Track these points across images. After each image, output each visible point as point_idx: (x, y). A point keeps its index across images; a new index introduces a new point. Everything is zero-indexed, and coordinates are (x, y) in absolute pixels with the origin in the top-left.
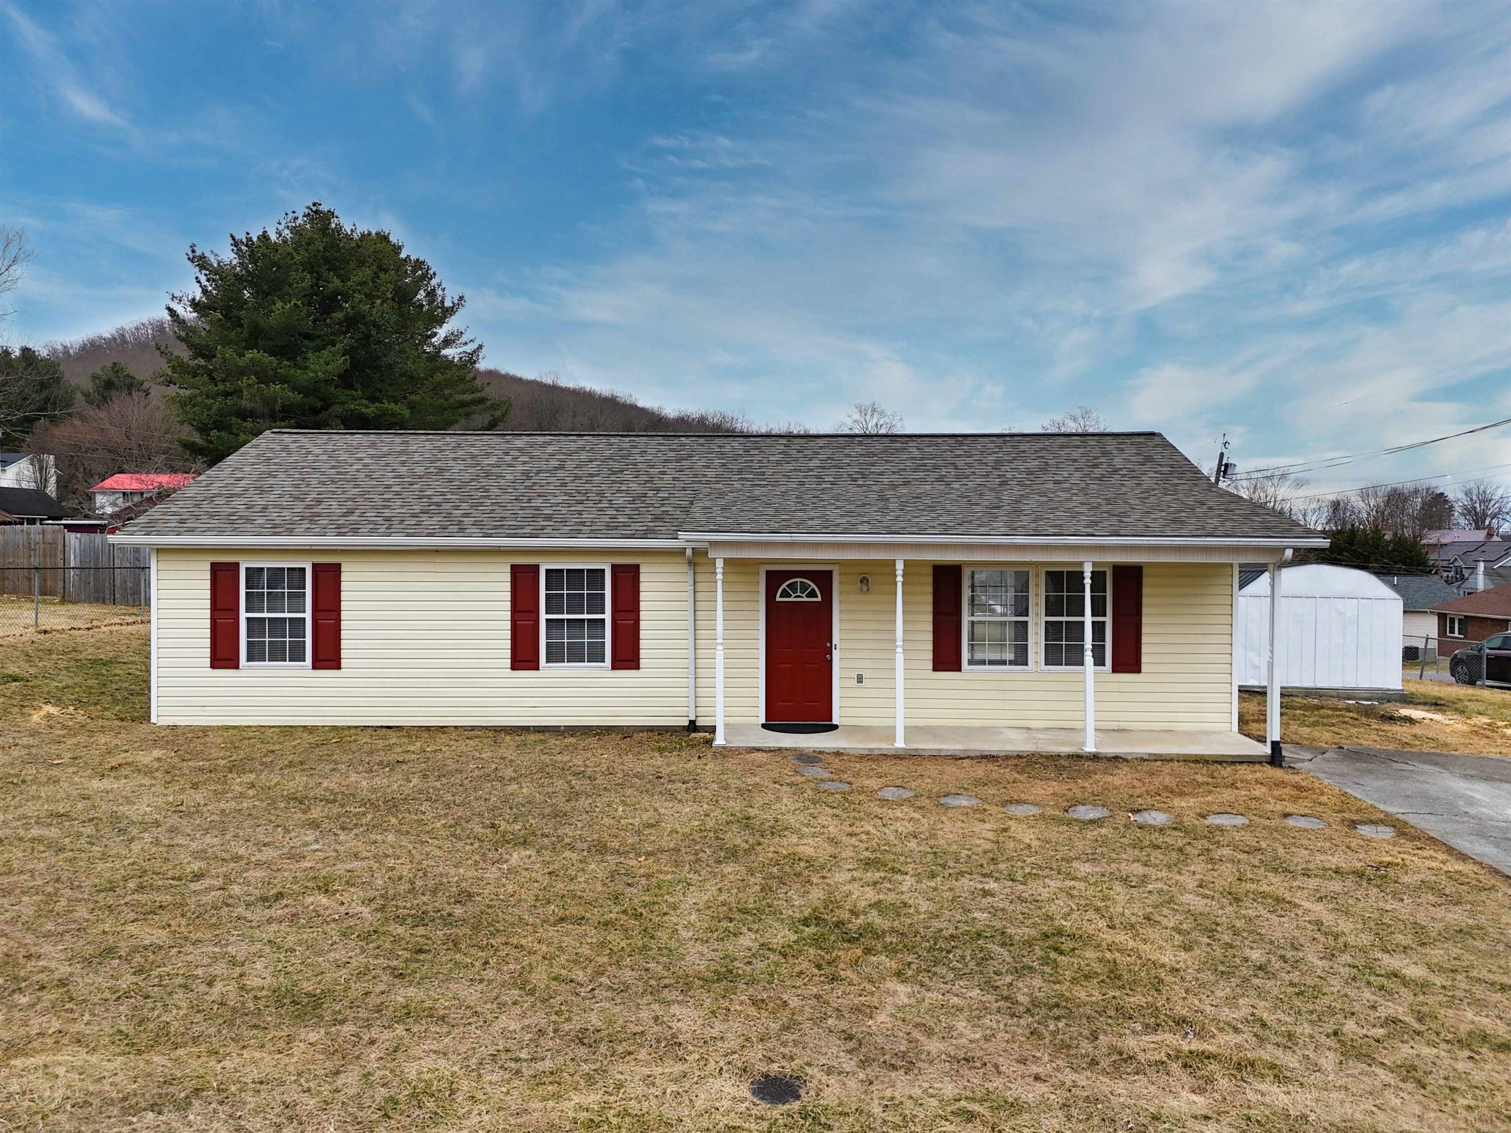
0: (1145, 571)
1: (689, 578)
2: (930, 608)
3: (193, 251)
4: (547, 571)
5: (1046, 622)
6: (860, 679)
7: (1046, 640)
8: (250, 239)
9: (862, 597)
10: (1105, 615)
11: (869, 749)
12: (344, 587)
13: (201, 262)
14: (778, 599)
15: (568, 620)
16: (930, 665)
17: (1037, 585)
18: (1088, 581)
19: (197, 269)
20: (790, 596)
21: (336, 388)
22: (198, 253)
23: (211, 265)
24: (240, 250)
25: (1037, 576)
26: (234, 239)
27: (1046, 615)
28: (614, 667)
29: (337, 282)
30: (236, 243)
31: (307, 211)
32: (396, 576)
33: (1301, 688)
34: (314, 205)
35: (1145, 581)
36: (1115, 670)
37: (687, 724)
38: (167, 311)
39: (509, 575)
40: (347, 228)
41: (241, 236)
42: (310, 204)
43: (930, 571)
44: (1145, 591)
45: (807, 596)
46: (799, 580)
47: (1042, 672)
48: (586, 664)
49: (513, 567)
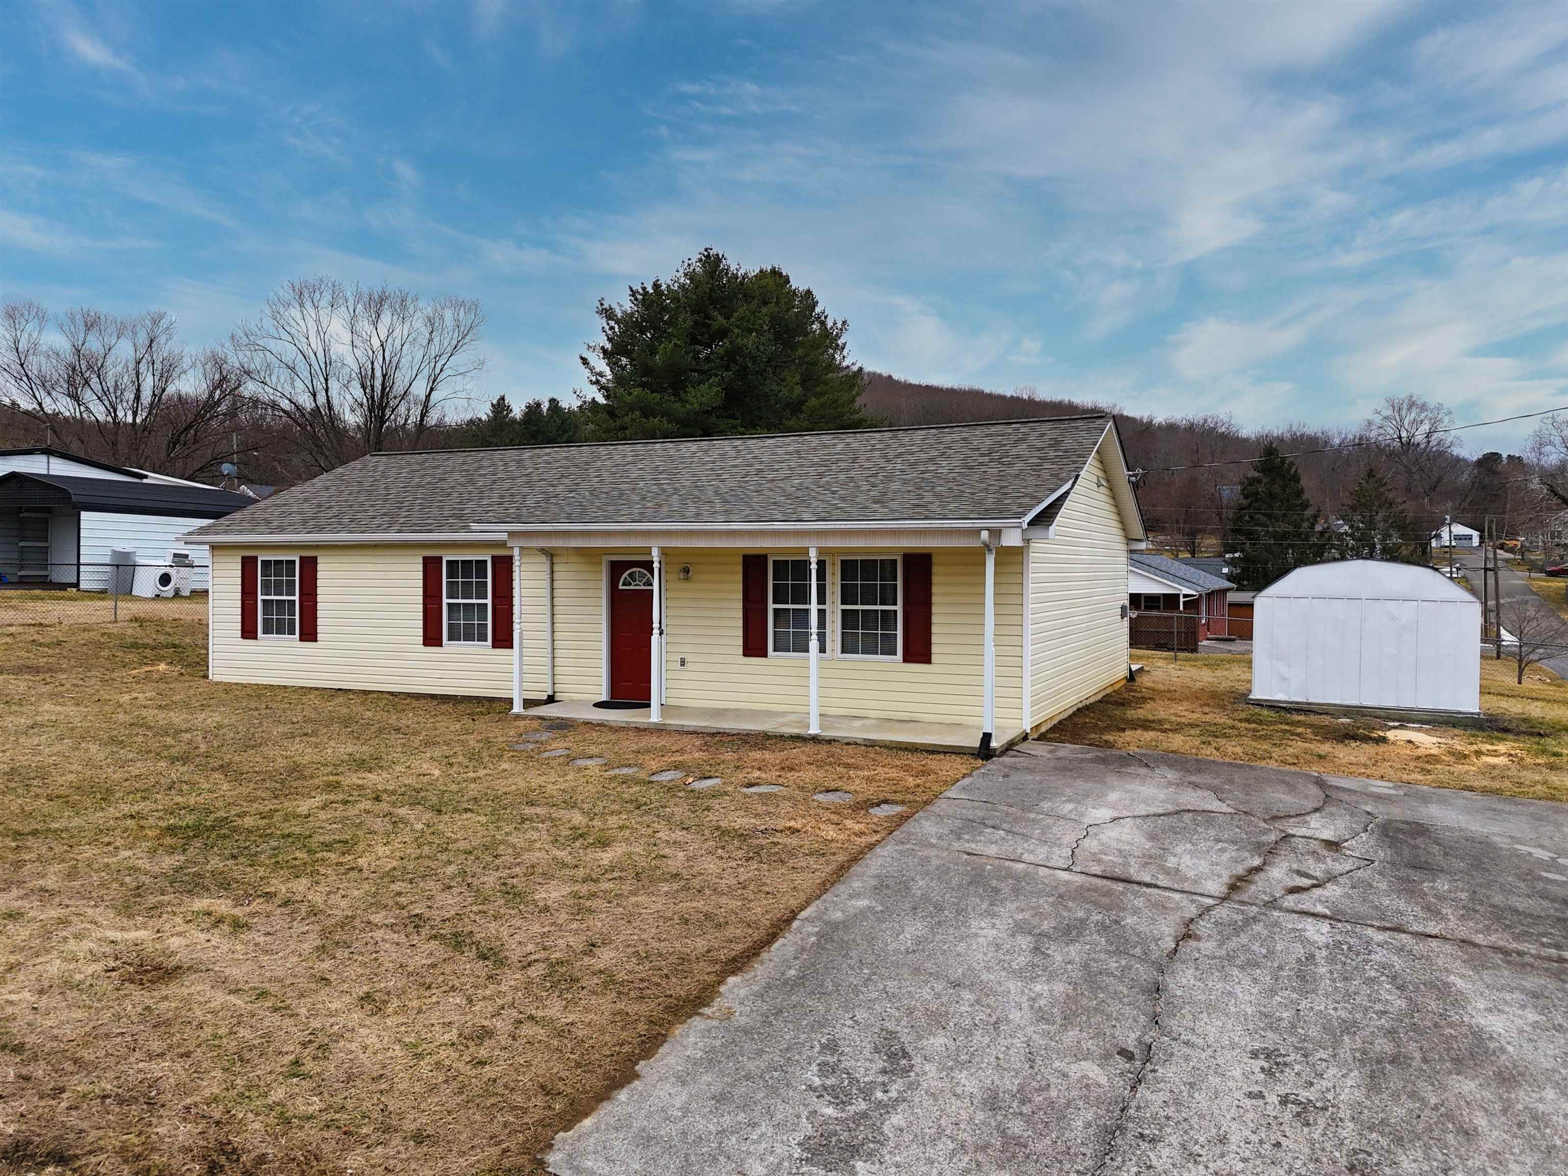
0: (935, 559)
1: (546, 567)
2: (740, 596)
3: (602, 304)
4: (447, 561)
5: (843, 610)
6: (683, 663)
7: (843, 628)
8: (644, 289)
9: (684, 585)
10: (895, 603)
11: (627, 722)
12: (319, 575)
13: (608, 314)
14: (621, 587)
15: (464, 604)
16: (740, 650)
17: (833, 574)
18: (814, 567)
19: (604, 320)
20: (630, 584)
21: (717, 418)
22: (606, 306)
23: (616, 316)
24: (636, 299)
25: (833, 564)
26: (631, 290)
27: (842, 604)
28: (494, 646)
29: (721, 320)
30: (633, 293)
31: (699, 256)
32: (345, 567)
33: (1341, 706)
34: (706, 250)
35: (935, 569)
36: (906, 660)
37: (546, 698)
38: (580, 360)
39: (421, 565)
40: (733, 268)
41: (637, 287)
42: (702, 250)
43: (740, 560)
44: (935, 579)
45: (644, 584)
46: (637, 569)
47: (839, 660)
48: (476, 643)
49: (425, 558)
